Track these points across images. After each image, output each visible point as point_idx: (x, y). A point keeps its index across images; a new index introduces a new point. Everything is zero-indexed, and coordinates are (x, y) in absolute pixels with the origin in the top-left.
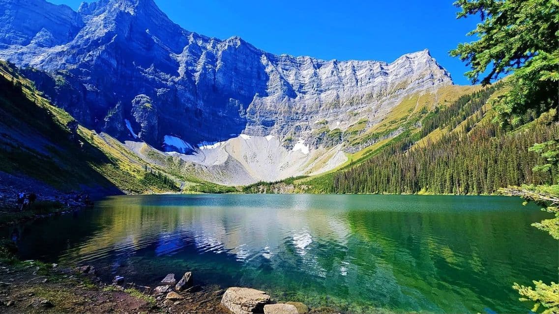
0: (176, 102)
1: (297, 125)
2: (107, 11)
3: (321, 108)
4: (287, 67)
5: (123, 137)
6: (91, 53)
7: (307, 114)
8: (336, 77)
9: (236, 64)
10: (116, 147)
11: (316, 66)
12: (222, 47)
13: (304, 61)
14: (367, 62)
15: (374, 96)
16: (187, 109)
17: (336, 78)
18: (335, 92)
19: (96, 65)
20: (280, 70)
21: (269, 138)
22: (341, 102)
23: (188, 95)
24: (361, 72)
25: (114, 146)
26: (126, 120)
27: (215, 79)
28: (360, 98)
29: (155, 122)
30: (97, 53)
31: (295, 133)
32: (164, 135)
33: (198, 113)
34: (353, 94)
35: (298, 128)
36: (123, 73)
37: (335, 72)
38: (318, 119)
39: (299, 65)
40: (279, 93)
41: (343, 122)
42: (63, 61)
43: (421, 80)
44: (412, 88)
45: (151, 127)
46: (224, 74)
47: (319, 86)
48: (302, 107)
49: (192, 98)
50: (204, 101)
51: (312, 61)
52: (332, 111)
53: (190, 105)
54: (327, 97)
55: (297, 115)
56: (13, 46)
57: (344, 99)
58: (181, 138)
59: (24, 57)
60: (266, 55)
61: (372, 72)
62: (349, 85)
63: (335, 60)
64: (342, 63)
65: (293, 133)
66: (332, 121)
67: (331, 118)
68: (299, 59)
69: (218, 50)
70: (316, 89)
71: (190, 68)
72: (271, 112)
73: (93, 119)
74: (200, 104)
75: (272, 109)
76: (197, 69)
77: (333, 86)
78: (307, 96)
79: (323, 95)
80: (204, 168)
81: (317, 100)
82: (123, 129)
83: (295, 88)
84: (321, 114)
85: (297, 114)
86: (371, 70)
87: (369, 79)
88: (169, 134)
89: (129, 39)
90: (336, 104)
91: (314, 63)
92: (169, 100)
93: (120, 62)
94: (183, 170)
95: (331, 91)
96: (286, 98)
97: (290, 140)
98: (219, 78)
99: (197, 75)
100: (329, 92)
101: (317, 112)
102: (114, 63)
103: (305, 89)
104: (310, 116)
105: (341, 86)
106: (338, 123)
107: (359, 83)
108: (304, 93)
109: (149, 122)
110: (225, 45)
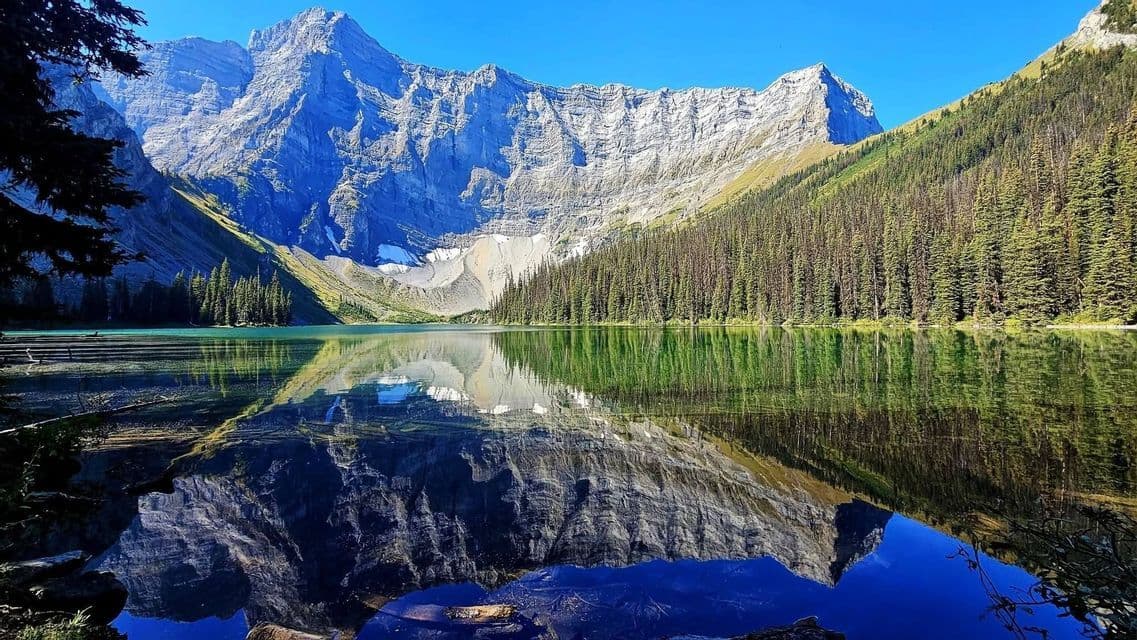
0: (395, 192)
1: (581, 215)
2: (289, 41)
3: (626, 184)
4: (580, 110)
5: (322, 251)
6: (273, 132)
7: (602, 193)
8: (661, 123)
9: (490, 115)
10: (314, 269)
11: (631, 103)
12: (467, 87)
13: (612, 94)
14: (720, 90)
15: (714, 160)
16: (411, 202)
17: (660, 126)
18: (654, 153)
19: (283, 151)
20: (566, 116)
21: (537, 238)
22: (660, 171)
23: (413, 179)
24: (707, 110)
25: (312, 267)
26: (326, 227)
27: (454, 146)
28: (691, 164)
29: (364, 226)
30: (280, 131)
31: (575, 230)
32: (379, 244)
33: (429, 205)
34: (683, 156)
35: (583, 221)
36: (318, 156)
37: (659, 115)
38: (618, 203)
39: (602, 104)
40: (560, 160)
41: (652, 210)
42: (241, 147)
43: (785, 132)
44: (769, 146)
45: (358, 237)
46: (469, 136)
47: (630, 141)
48: (596, 183)
49: (418, 183)
50: (438, 185)
51: (625, 95)
52: (640, 190)
53: (415, 195)
54: (639, 163)
55: (586, 199)
56: (173, 119)
57: (665, 166)
58: (402, 247)
59: (189, 135)
60: (542, 92)
61: (722, 111)
62: (679, 139)
63: (665, 90)
64: (676, 96)
65: (572, 230)
66: (636, 208)
67: (638, 203)
68: (603, 90)
69: (460, 94)
70: (623, 149)
71: (415, 132)
72: (543, 196)
73: (285, 233)
74: (432, 191)
75: (546, 189)
76: (427, 134)
77: (652, 143)
78: (609, 162)
79: (634, 159)
80: (421, 292)
81: (623, 169)
82: (322, 242)
83: (589, 149)
84: (622, 195)
85: (584, 196)
86: (721, 108)
87: (715, 126)
88: (385, 243)
89: (324, 96)
90: (651, 176)
91: (629, 97)
92: (386, 190)
93: (313, 139)
94: (394, 296)
95: (648, 151)
96: (570, 169)
97: (566, 242)
98: (461, 144)
99: (425, 142)
100: (644, 153)
101: (619, 192)
102: (304, 142)
103: (607, 149)
104: (606, 199)
105: (667, 141)
106: (645, 210)
107: (697, 135)
108: (604, 157)
109: (356, 228)
110: (472, 82)
